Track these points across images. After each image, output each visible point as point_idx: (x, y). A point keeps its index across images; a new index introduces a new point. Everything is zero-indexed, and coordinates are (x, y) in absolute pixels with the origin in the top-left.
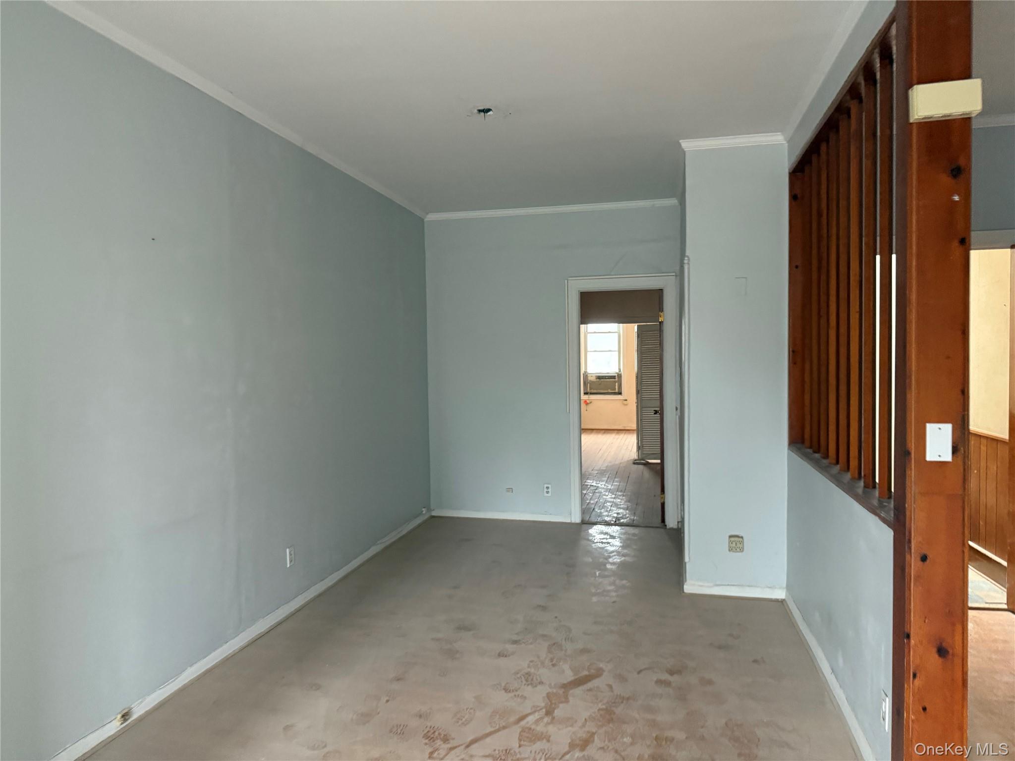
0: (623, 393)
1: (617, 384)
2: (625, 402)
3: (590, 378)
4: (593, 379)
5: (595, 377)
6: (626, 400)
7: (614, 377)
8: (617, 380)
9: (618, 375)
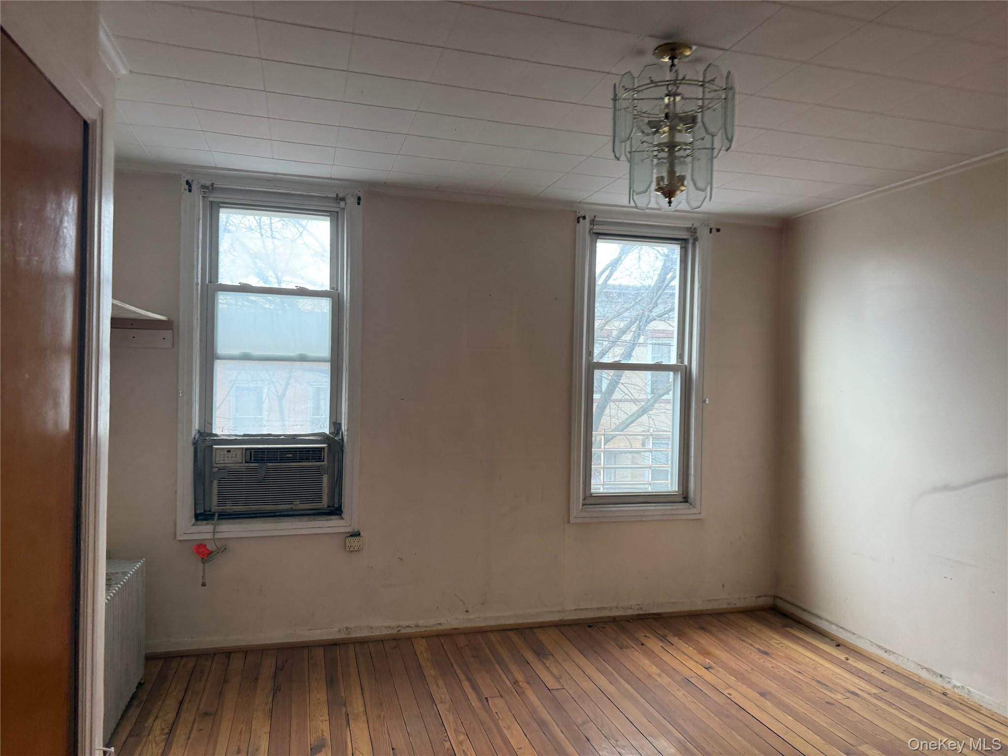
0: (346, 509)
1: (325, 478)
2: (354, 542)
3: (220, 460)
4: (234, 462)
5: (239, 453)
6: (357, 534)
7: (314, 454)
8: (325, 463)
9: (329, 445)
